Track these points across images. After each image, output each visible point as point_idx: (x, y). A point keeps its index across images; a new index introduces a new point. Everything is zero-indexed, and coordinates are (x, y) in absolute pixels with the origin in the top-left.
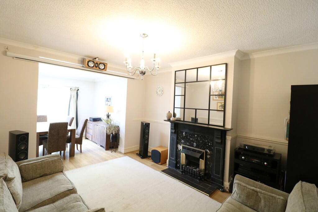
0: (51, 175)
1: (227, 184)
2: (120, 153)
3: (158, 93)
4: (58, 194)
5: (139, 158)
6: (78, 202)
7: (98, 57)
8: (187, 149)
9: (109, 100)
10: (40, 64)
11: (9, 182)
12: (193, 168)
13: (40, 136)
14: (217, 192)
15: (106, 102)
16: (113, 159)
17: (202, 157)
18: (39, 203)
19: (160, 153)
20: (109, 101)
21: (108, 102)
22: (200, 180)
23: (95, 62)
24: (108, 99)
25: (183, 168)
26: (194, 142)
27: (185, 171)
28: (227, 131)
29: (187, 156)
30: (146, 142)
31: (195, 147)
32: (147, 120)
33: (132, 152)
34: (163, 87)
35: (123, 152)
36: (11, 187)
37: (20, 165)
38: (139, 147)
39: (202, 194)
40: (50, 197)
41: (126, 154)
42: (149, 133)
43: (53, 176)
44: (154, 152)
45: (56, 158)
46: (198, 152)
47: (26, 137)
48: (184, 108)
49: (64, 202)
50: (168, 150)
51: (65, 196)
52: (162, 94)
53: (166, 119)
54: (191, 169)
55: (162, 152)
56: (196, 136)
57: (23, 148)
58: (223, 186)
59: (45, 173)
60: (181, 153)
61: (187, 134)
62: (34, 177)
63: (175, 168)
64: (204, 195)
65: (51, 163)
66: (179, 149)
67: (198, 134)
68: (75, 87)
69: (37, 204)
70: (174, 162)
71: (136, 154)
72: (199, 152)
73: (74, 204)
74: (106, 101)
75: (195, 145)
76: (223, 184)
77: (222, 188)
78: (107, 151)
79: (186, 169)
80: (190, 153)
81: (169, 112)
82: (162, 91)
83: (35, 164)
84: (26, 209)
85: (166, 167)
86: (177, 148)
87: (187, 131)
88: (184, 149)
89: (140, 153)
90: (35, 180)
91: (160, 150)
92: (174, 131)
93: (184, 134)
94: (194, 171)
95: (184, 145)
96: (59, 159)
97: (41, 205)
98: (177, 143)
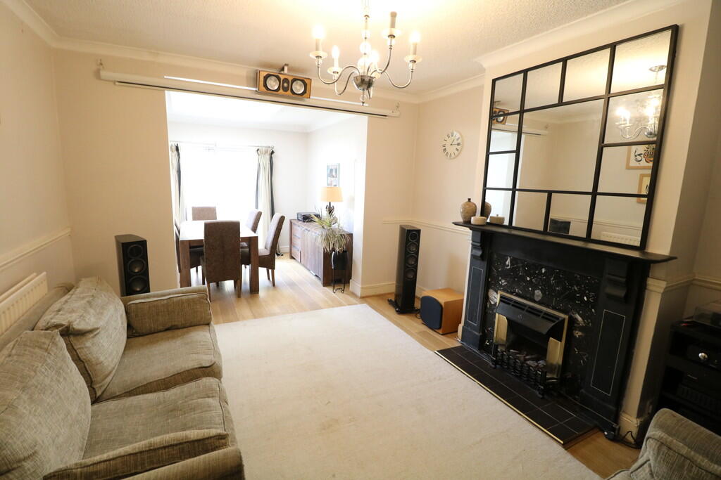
0: (185, 330)
1: (630, 422)
2: (353, 294)
3: (448, 150)
4: (178, 374)
5: (392, 311)
6: (209, 397)
7: (286, 65)
8: (513, 305)
9: (334, 174)
10: (167, 92)
11: (78, 337)
12: (527, 357)
13: (191, 247)
14: (594, 436)
15: (329, 178)
16: (333, 307)
17: (556, 332)
18: (141, 385)
19: (441, 306)
20: (333, 177)
21: (332, 179)
22: (543, 392)
23: (282, 77)
24: (331, 170)
25: (499, 354)
26: (535, 288)
27: (502, 361)
28: (652, 265)
29: (512, 324)
30: (411, 276)
31: (540, 303)
32: (414, 222)
33: (380, 296)
34: (461, 134)
35: (359, 294)
36: (83, 348)
37: (129, 304)
38: (394, 286)
39: (541, 432)
40: (163, 377)
41: (364, 298)
42: (417, 253)
43: (188, 332)
44: (428, 301)
45: (196, 296)
46: (543, 317)
47: (142, 248)
48: (514, 190)
49: (183, 392)
50: (463, 300)
51: (191, 380)
52: (456, 152)
53: (461, 220)
54: (522, 359)
55: (446, 303)
56: (543, 271)
57: (136, 271)
58: (614, 425)
59: (173, 324)
60: (497, 314)
61: (517, 263)
62: (153, 329)
63: (479, 349)
64: (548, 438)
65: (186, 305)
66: (492, 303)
67: (551, 265)
68: (266, 147)
69: (136, 386)
70: (477, 334)
71: (387, 302)
72: (548, 317)
73: (200, 400)
74: (329, 176)
75: (538, 296)
76: (617, 419)
77: (614, 430)
78: (325, 288)
79: (505, 358)
80: (519, 317)
81: (469, 200)
82: (458, 144)
83: (155, 303)
84: (115, 393)
85: (454, 343)
86: (486, 298)
87: (517, 254)
88: (506, 305)
89: (396, 301)
90: (155, 335)
91: (442, 299)
92: (479, 253)
93: (508, 262)
94: (529, 366)
95: (508, 292)
96: (202, 298)
97: (142, 391)
98: (488, 286)
